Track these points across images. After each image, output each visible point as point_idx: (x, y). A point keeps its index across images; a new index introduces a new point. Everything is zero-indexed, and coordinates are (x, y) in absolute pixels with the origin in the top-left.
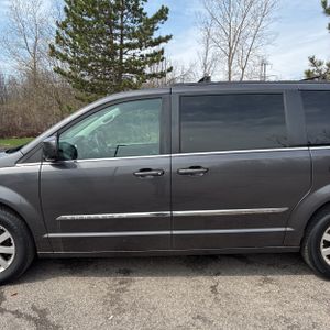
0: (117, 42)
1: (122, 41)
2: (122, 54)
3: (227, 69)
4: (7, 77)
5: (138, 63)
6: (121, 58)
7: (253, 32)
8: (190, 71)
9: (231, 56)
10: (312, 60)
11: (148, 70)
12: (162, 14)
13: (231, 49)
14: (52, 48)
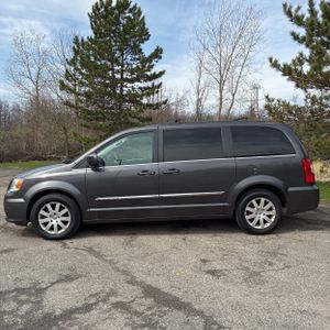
0: (118, 76)
1: (122, 75)
2: (122, 86)
3: (218, 95)
4: (11, 105)
5: (136, 95)
6: (122, 90)
7: (242, 61)
8: (184, 98)
9: (222, 83)
10: (267, 97)
11: (145, 101)
12: (157, 54)
13: (222, 77)
14: (61, 82)
